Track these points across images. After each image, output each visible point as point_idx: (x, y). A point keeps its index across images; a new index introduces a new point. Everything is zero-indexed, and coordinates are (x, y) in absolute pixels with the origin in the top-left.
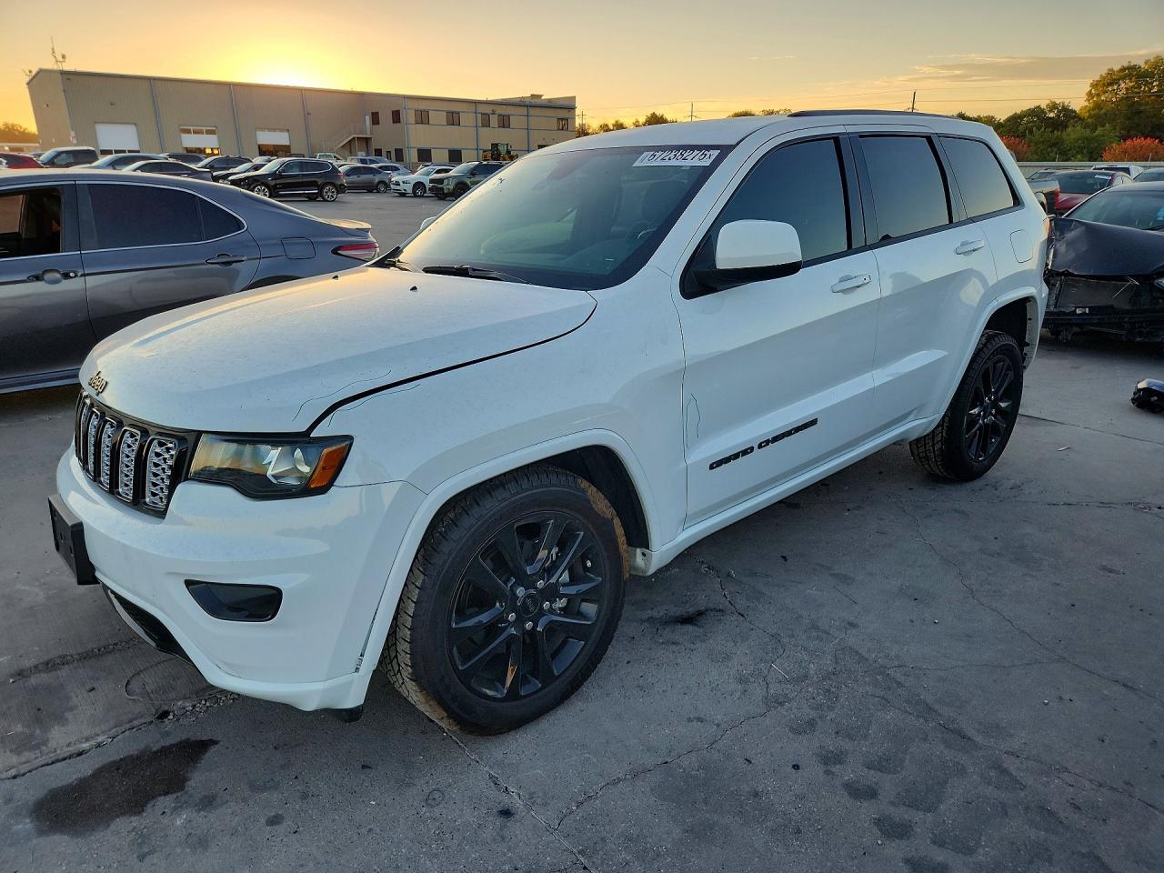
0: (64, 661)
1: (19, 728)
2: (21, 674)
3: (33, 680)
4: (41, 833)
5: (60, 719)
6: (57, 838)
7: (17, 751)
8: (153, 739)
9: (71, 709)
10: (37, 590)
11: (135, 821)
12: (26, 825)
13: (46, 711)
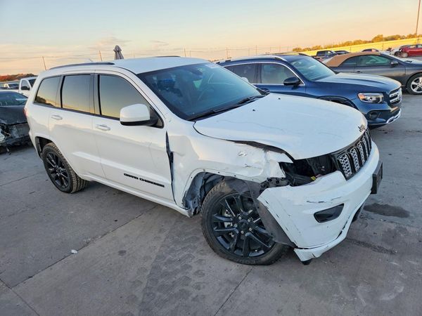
0: (375, 248)
1: (402, 235)
2: (392, 253)
3: (389, 248)
4: (409, 212)
5: (389, 231)
6: (406, 210)
7: (405, 229)
8: (371, 214)
9: (385, 232)
10: (358, 294)
11: (389, 204)
12: (411, 215)
13: (392, 236)
